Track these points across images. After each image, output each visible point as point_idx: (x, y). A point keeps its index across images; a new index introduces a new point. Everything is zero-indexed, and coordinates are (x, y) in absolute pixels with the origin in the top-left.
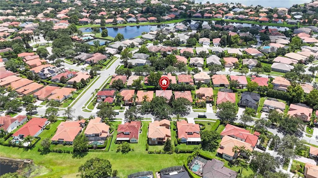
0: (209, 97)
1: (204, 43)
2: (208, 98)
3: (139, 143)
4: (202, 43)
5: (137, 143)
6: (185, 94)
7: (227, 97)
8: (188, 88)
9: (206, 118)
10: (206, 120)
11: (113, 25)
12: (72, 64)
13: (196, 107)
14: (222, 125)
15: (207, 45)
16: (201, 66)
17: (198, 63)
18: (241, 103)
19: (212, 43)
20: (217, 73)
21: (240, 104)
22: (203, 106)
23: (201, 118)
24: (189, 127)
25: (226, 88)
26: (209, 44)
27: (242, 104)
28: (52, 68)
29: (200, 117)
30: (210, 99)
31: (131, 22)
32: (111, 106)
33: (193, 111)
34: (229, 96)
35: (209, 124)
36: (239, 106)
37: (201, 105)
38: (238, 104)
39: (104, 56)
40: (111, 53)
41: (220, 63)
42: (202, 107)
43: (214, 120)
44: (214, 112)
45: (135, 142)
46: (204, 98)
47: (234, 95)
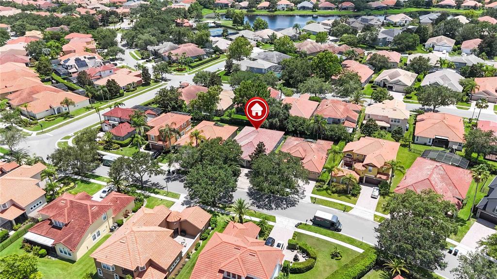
0: (375, 166)
1: (436, 48)
2: (371, 168)
3: (79, 264)
4: (433, 47)
5: (73, 262)
6: (308, 149)
7: (435, 178)
8: (333, 133)
9: (339, 230)
10: (334, 237)
11: (268, 11)
12: (140, 59)
13: (327, 189)
14: (380, 272)
15: (445, 51)
16: (402, 90)
17: (398, 83)
18: (484, 209)
19: (459, 49)
20: (441, 108)
21: (479, 211)
22: (349, 191)
23: (322, 229)
24: (238, 253)
25: (452, 151)
26: (450, 49)
27: (489, 212)
28: (88, 58)
29: (319, 223)
30: (379, 173)
31: (304, 8)
32: (118, 144)
33: (310, 201)
34: (446, 178)
35: (334, 256)
36: (474, 217)
37: (342, 187)
38: (475, 210)
39: (201, 51)
40: (219, 47)
41: (460, 89)
42: (343, 193)
43: (360, 245)
44: (375, 216)
45: (67, 256)
46: (358, 166)
47: (466, 176)
